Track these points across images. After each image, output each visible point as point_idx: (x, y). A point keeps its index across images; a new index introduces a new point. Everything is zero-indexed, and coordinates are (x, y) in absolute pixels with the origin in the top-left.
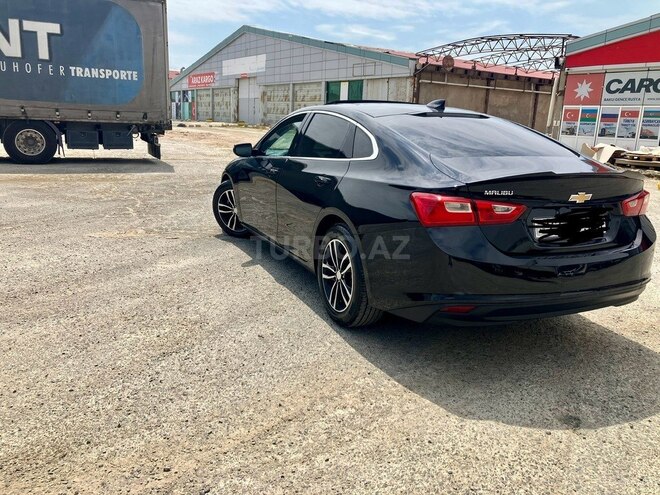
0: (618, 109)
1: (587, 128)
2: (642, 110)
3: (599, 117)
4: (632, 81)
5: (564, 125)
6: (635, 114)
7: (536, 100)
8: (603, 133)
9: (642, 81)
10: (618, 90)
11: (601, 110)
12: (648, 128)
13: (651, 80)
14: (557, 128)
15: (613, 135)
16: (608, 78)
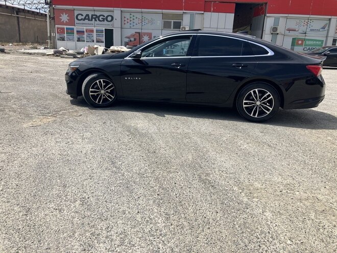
0: (84, 29)
1: (71, 37)
2: (95, 29)
3: (75, 32)
4: (88, 15)
5: (57, 36)
6: (92, 31)
7: (18, 20)
8: (79, 40)
9: (92, 15)
10: (82, 19)
11: (76, 28)
12: (99, 38)
13: (96, 16)
14: (54, 37)
15: (84, 41)
16: (76, 13)
